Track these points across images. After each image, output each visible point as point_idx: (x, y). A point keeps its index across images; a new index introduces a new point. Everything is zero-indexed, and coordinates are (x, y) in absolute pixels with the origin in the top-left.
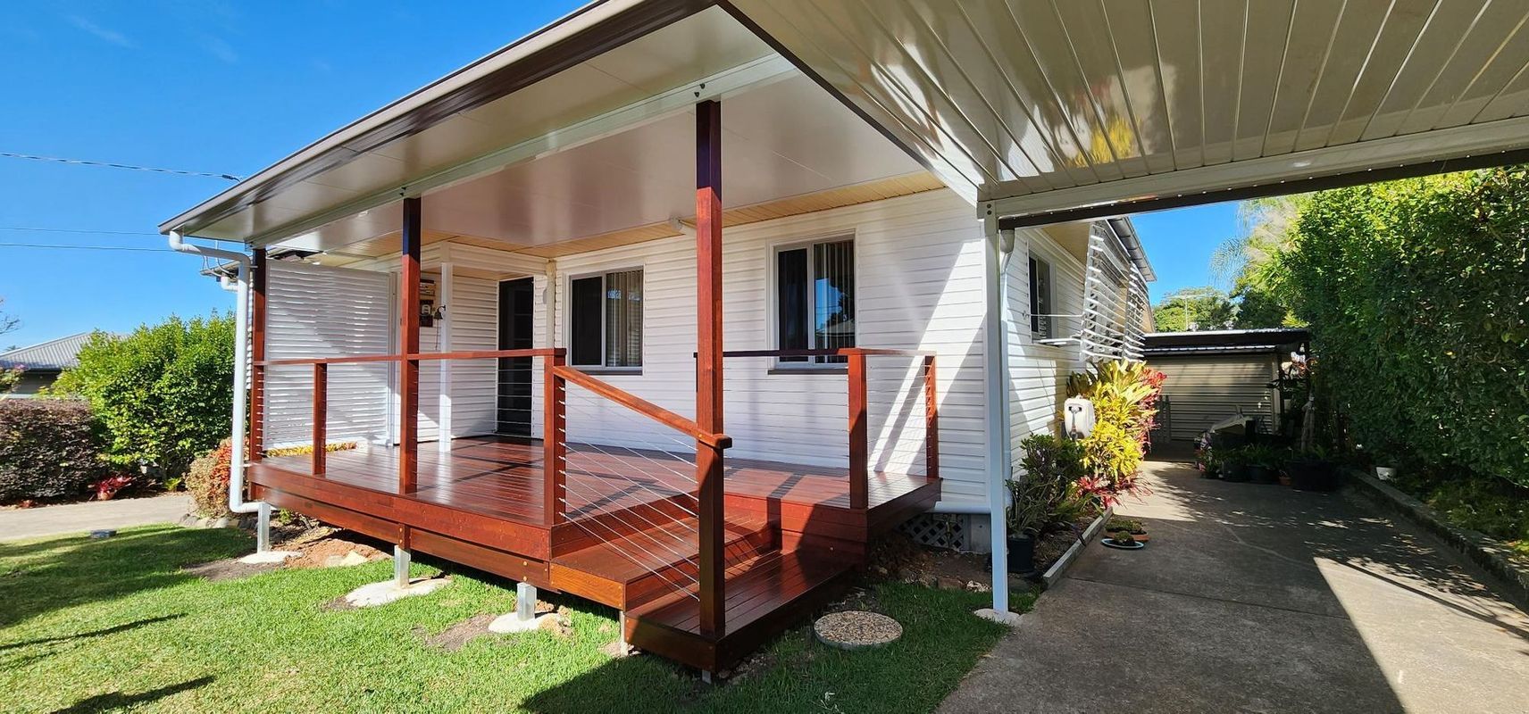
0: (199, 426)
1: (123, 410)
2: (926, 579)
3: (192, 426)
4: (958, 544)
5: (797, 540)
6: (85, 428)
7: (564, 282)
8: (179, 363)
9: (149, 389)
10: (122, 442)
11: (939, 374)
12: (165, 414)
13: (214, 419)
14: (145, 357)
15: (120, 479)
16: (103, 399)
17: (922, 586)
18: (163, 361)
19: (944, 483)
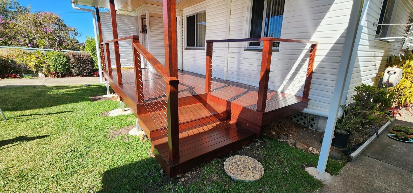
2: (290, 141)
4: (312, 126)
5: (237, 119)
7: (185, 18)
17: (287, 144)
19: (310, 101)
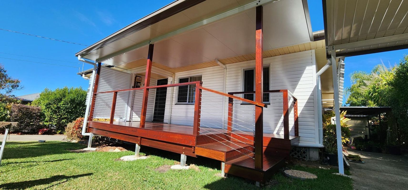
0: (68, 116)
1: (50, 110)
3: (66, 116)
4: (304, 158)
5: (264, 149)
6: (39, 114)
7: (177, 79)
8: (66, 98)
9: (57, 105)
10: (47, 119)
11: (299, 105)
12: (60, 112)
13: (72, 115)
14: (58, 96)
15: (45, 129)
16: (45, 107)
18: (62, 98)
